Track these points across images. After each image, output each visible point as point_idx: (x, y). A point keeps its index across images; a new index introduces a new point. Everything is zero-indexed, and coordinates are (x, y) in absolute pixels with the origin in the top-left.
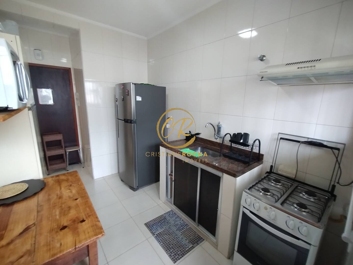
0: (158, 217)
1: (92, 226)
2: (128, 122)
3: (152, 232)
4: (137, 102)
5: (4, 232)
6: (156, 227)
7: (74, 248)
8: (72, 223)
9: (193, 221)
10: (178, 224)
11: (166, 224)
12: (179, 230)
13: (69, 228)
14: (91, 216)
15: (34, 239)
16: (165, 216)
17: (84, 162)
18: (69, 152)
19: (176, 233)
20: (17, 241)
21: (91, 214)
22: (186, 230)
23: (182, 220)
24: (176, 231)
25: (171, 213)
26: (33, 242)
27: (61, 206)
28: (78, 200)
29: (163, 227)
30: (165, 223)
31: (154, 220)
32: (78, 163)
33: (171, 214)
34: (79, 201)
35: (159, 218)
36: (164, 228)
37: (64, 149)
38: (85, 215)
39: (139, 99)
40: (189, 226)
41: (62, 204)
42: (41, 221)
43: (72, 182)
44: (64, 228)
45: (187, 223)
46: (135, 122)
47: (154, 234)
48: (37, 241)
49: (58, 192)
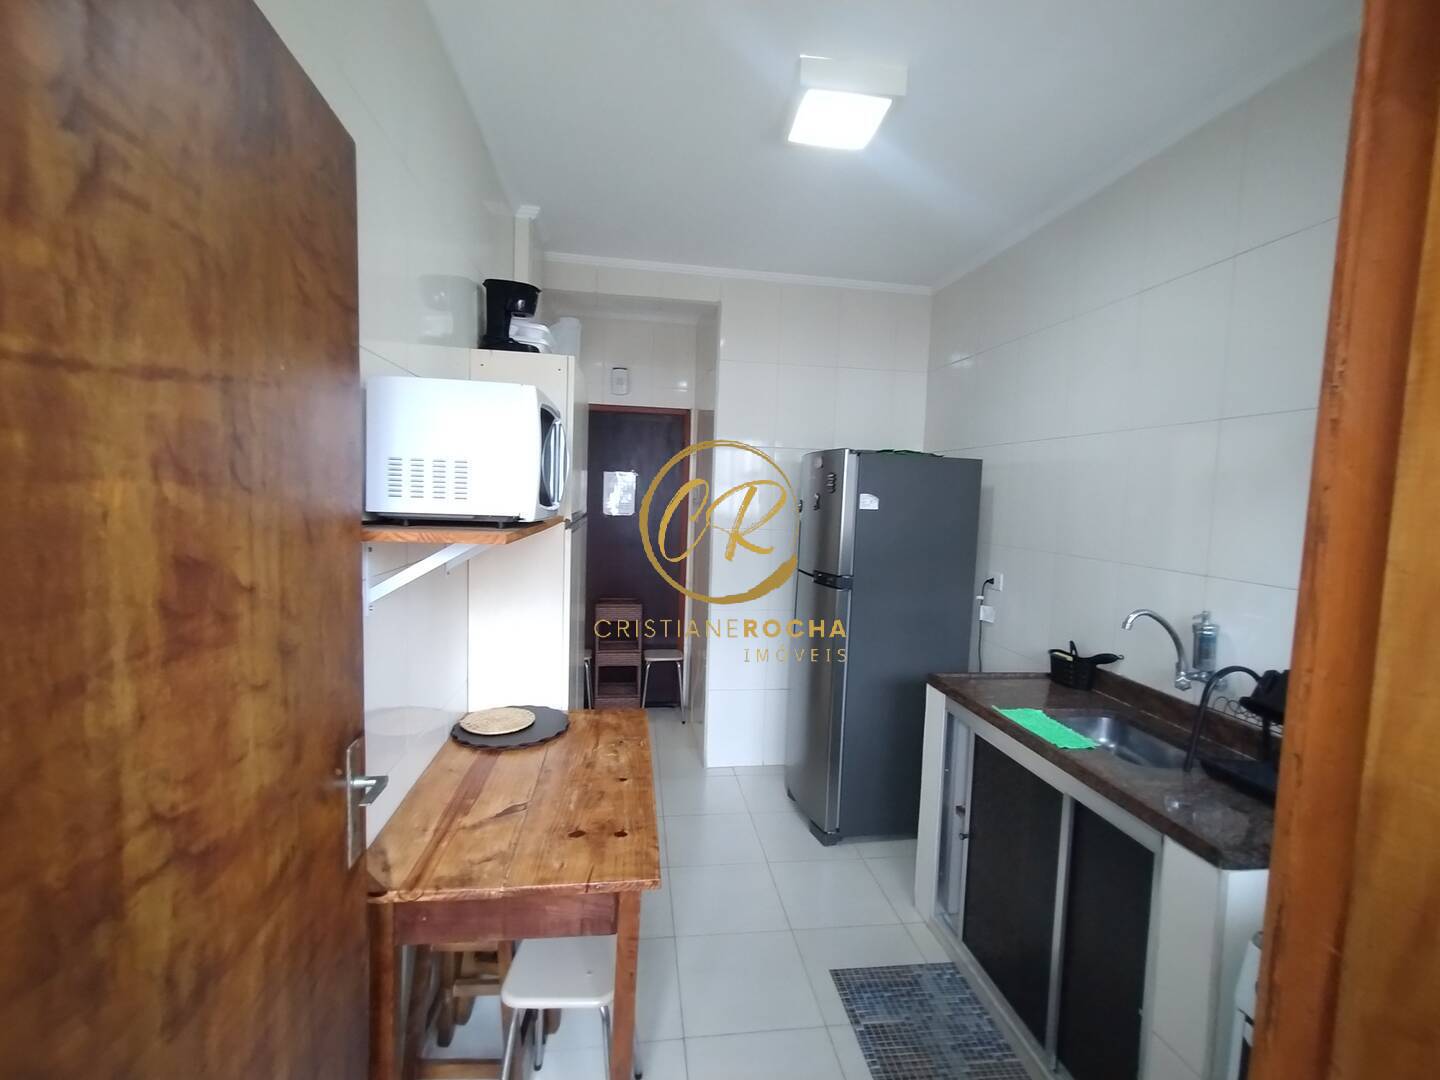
0: (888, 968)
1: (637, 853)
2: (826, 581)
3: (853, 1011)
4: (861, 515)
5: (472, 801)
6: (873, 1001)
7: (585, 884)
8: (597, 831)
9: (1034, 1041)
10: (964, 1027)
11: (917, 1006)
12: (964, 1052)
13: (587, 838)
14: (643, 830)
15: (517, 835)
16: (920, 976)
17: (688, 708)
18: (653, 663)
19: (947, 1056)
20: (489, 828)
21: (644, 824)
22: (995, 1065)
23: (991, 1022)
24: (950, 1050)
25: (945, 974)
26: (514, 841)
27: (586, 786)
28: (626, 782)
29: (900, 1010)
30: (912, 1001)
31: (871, 972)
32: (672, 707)
33: (948, 976)
34: (628, 786)
35: (890, 972)
36: (904, 1016)
37: (640, 651)
38: (630, 822)
39: (869, 502)
40: (1013, 1056)
41: (589, 780)
42: (539, 803)
43: (625, 735)
44: (578, 834)
45: (1008, 1039)
46: (848, 585)
47: (857, 1022)
48: (520, 841)
49: (589, 751)
